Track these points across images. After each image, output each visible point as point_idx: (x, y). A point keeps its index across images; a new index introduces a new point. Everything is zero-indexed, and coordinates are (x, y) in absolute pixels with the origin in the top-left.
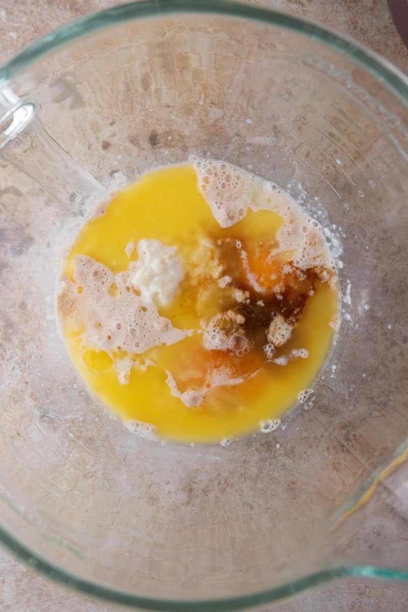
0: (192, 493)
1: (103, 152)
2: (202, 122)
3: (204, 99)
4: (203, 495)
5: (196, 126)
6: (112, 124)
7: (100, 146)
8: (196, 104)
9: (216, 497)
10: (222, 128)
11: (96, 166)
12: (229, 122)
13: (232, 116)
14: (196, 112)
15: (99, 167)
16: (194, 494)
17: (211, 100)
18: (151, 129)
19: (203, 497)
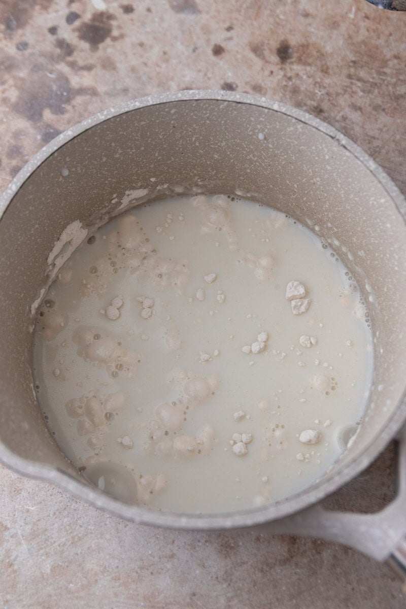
0: (296, 546)
1: (213, 58)
2: (350, 37)
3: (356, 12)
4: (314, 551)
5: (341, 42)
6: (229, 29)
7: (209, 51)
8: (344, 17)
9: (335, 557)
10: (377, 47)
11: (202, 74)
12: (387, 41)
13: (391, 35)
14: (343, 27)
15: (206, 75)
16: (298, 548)
17: (365, 14)
18: (282, 38)
19: (313, 556)
